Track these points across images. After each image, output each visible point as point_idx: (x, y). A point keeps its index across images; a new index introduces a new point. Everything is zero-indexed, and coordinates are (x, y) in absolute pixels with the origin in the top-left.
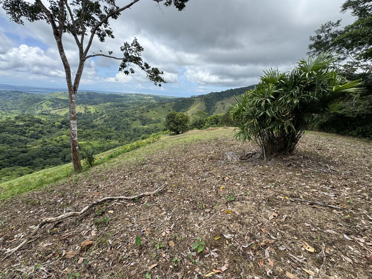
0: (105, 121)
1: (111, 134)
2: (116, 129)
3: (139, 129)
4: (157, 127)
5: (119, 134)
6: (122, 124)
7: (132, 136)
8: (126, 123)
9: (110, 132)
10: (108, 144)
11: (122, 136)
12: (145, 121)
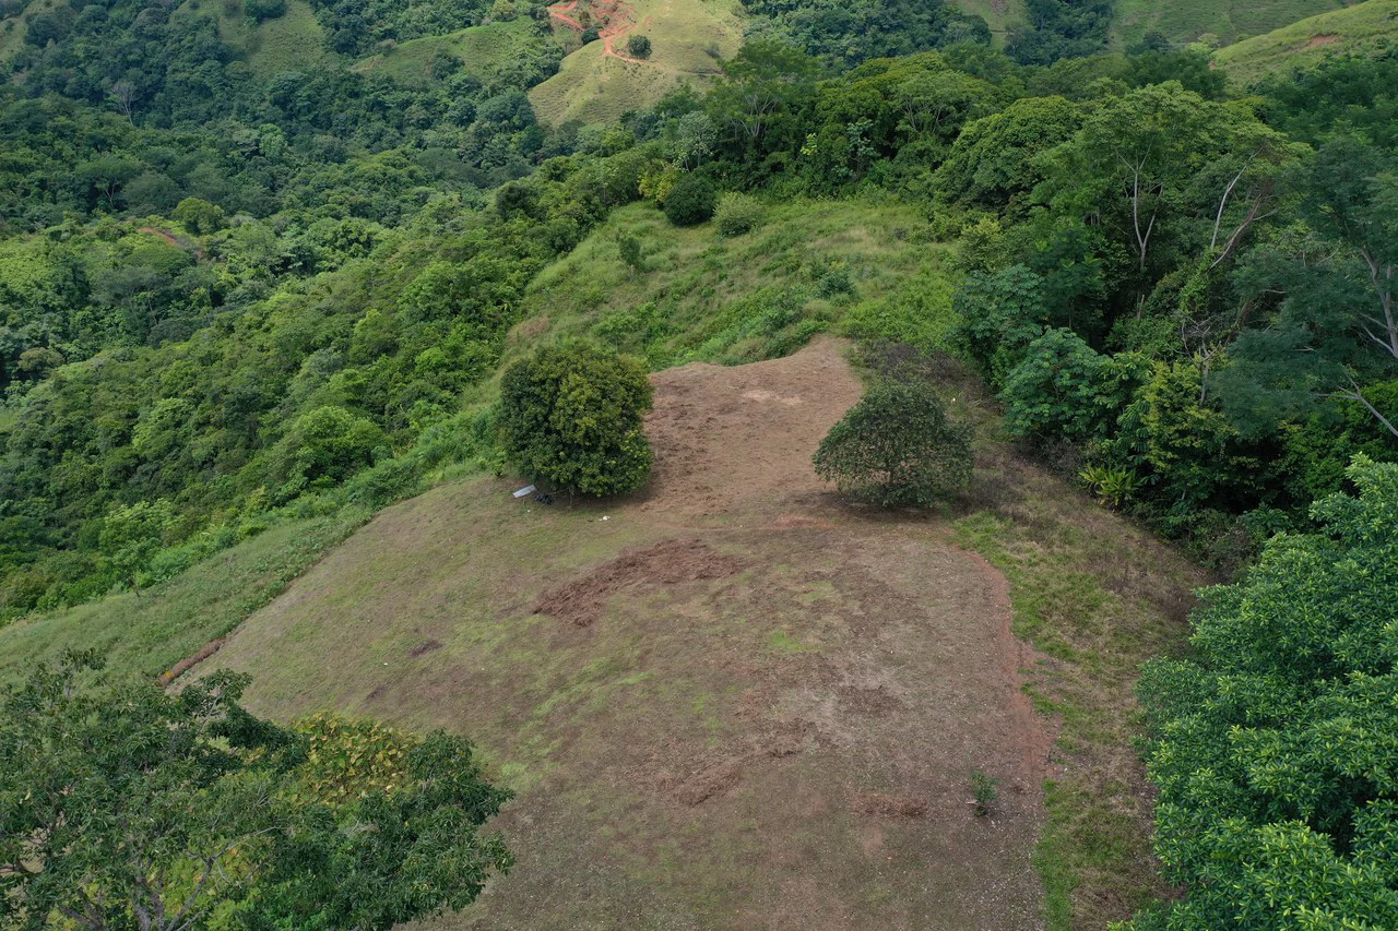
0: (38, 37)
1: (108, 161)
2: (141, 103)
3: (319, 90)
4: (455, 65)
5: (171, 152)
6: (175, 54)
7: (274, 161)
8: (211, 41)
9: (100, 144)
10: (107, 250)
11: (200, 169)
12: (353, 18)
